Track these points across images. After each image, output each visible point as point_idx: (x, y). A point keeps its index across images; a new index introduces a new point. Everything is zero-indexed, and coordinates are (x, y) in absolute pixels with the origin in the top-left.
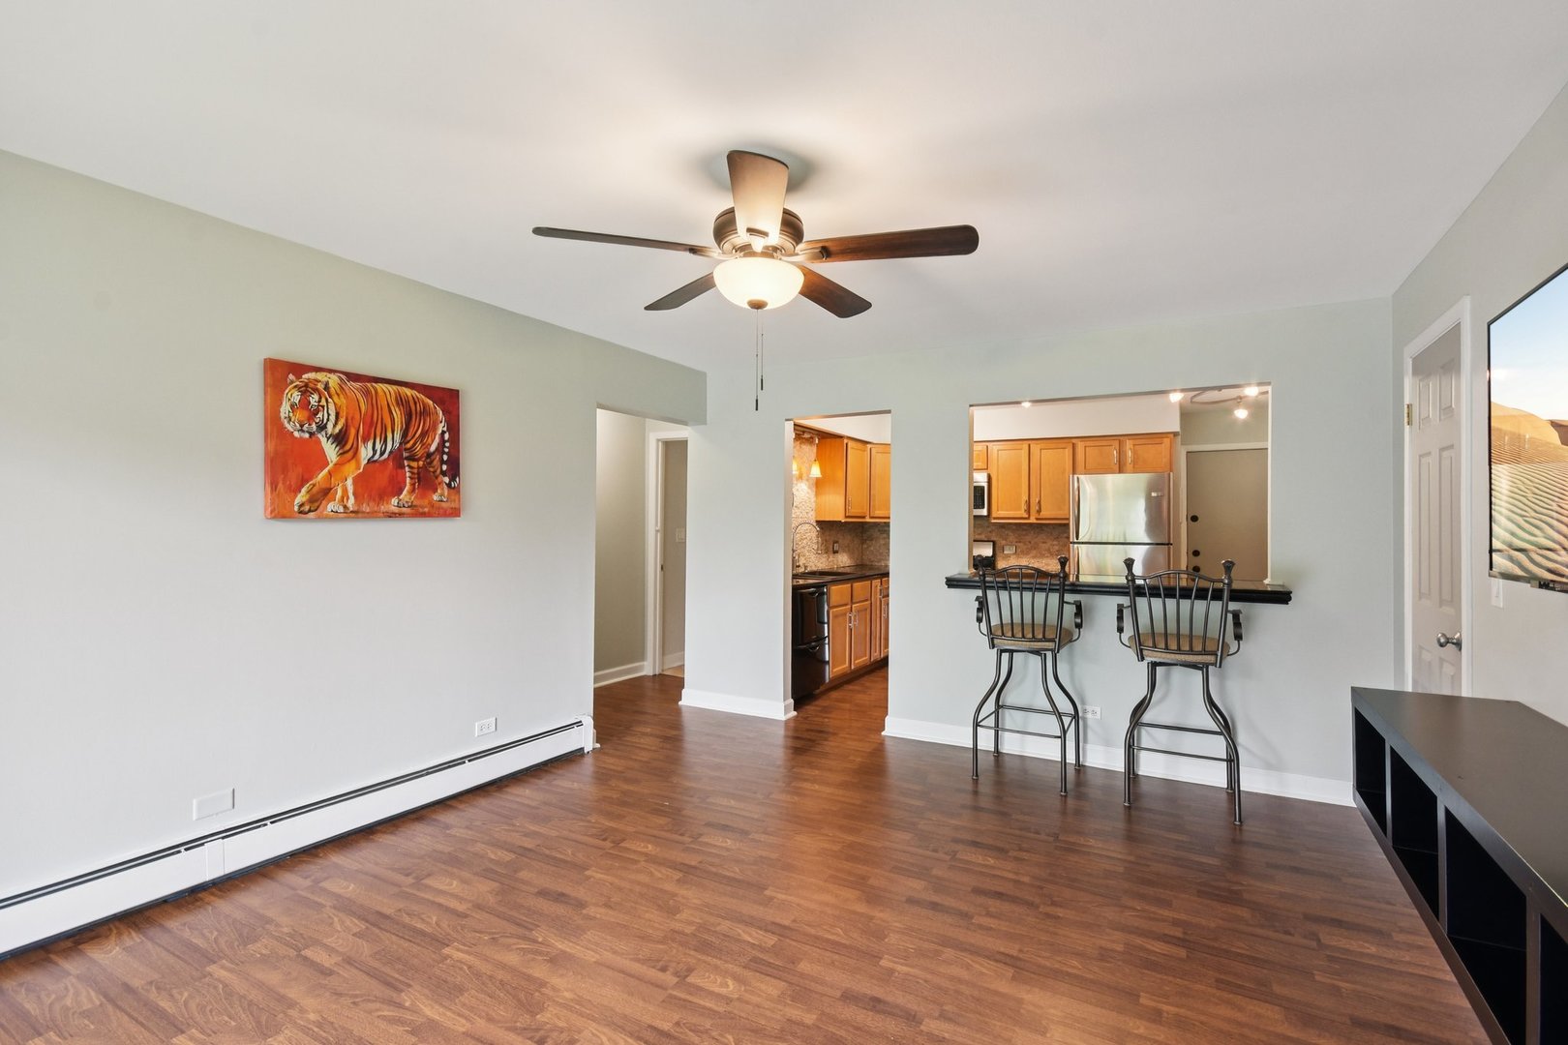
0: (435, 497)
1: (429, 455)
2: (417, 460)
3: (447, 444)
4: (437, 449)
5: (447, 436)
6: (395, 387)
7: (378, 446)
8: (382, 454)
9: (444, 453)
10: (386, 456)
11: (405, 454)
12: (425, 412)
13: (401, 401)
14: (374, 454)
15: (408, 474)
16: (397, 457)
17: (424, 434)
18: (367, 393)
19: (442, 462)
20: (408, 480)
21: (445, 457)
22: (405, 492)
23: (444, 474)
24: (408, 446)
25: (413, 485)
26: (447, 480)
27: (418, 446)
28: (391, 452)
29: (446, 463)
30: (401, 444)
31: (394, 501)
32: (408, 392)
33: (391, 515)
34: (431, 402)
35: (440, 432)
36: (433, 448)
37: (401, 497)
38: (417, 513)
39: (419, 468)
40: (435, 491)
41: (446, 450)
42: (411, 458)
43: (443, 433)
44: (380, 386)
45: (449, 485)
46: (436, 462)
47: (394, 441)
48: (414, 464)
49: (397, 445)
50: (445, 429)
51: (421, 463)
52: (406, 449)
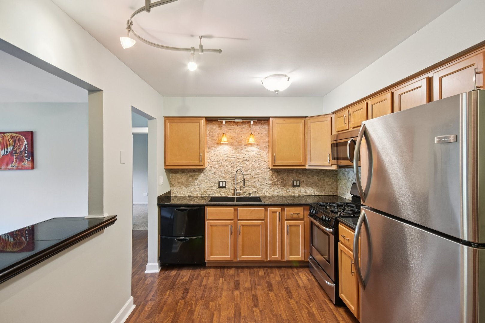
0: (23, 164)
1: (21, 152)
2: (18, 153)
3: (27, 148)
4: (24, 150)
5: (27, 146)
6: (10, 134)
7: (6, 151)
8: (7, 153)
9: (26, 151)
10: (8, 153)
11: (14, 152)
12: (20, 139)
13: (12, 137)
14: (4, 153)
15: (15, 158)
16: (11, 153)
17: (20, 146)
18: (2, 137)
19: (25, 153)
20: (15, 159)
21: (26, 152)
22: (14, 163)
23: (26, 157)
24: (15, 150)
25: (16, 160)
26: (27, 158)
27: (18, 149)
28: (10, 152)
30: (12, 149)
31: (11, 165)
32: (14, 134)
33: (12, 169)
34: (21, 136)
35: (24, 144)
36: (22, 149)
37: (13, 164)
38: (17, 169)
39: (18, 156)
40: (23, 162)
41: (27, 150)
42: (16, 153)
43: (26, 145)
44: (6, 134)
45: (28, 160)
46: (23, 154)
47: (10, 149)
48: (17, 155)
49: (11, 150)
50: (26, 144)
51: (19, 154)
52: (14, 151)
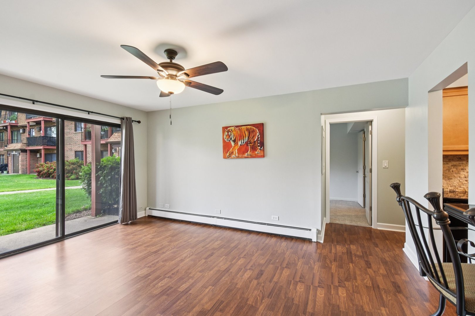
0: (256, 153)
1: (255, 142)
2: (252, 143)
3: (259, 138)
4: (257, 140)
5: (259, 136)
6: (246, 127)
7: (242, 141)
8: (243, 143)
9: (258, 141)
10: (244, 143)
11: (249, 142)
12: (254, 131)
13: (247, 130)
14: (241, 143)
15: (249, 147)
16: (247, 143)
17: (253, 137)
18: (239, 130)
19: (258, 143)
20: (249, 148)
21: (259, 142)
22: (249, 152)
23: (259, 146)
24: (249, 140)
25: (251, 150)
26: (259, 148)
27: (252, 140)
28: (245, 142)
29: (259, 143)
30: (248, 140)
31: (246, 154)
32: (249, 127)
33: (246, 157)
34: (255, 128)
35: (257, 135)
36: (256, 140)
37: (248, 153)
38: (252, 157)
39: (252, 145)
40: (256, 151)
41: (259, 140)
42: (250, 143)
43: (258, 135)
44: (242, 127)
45: (260, 149)
46: (256, 143)
47: (246, 139)
48: (251, 145)
49: (247, 140)
50: (259, 134)
51: (253, 144)
52: (249, 141)
